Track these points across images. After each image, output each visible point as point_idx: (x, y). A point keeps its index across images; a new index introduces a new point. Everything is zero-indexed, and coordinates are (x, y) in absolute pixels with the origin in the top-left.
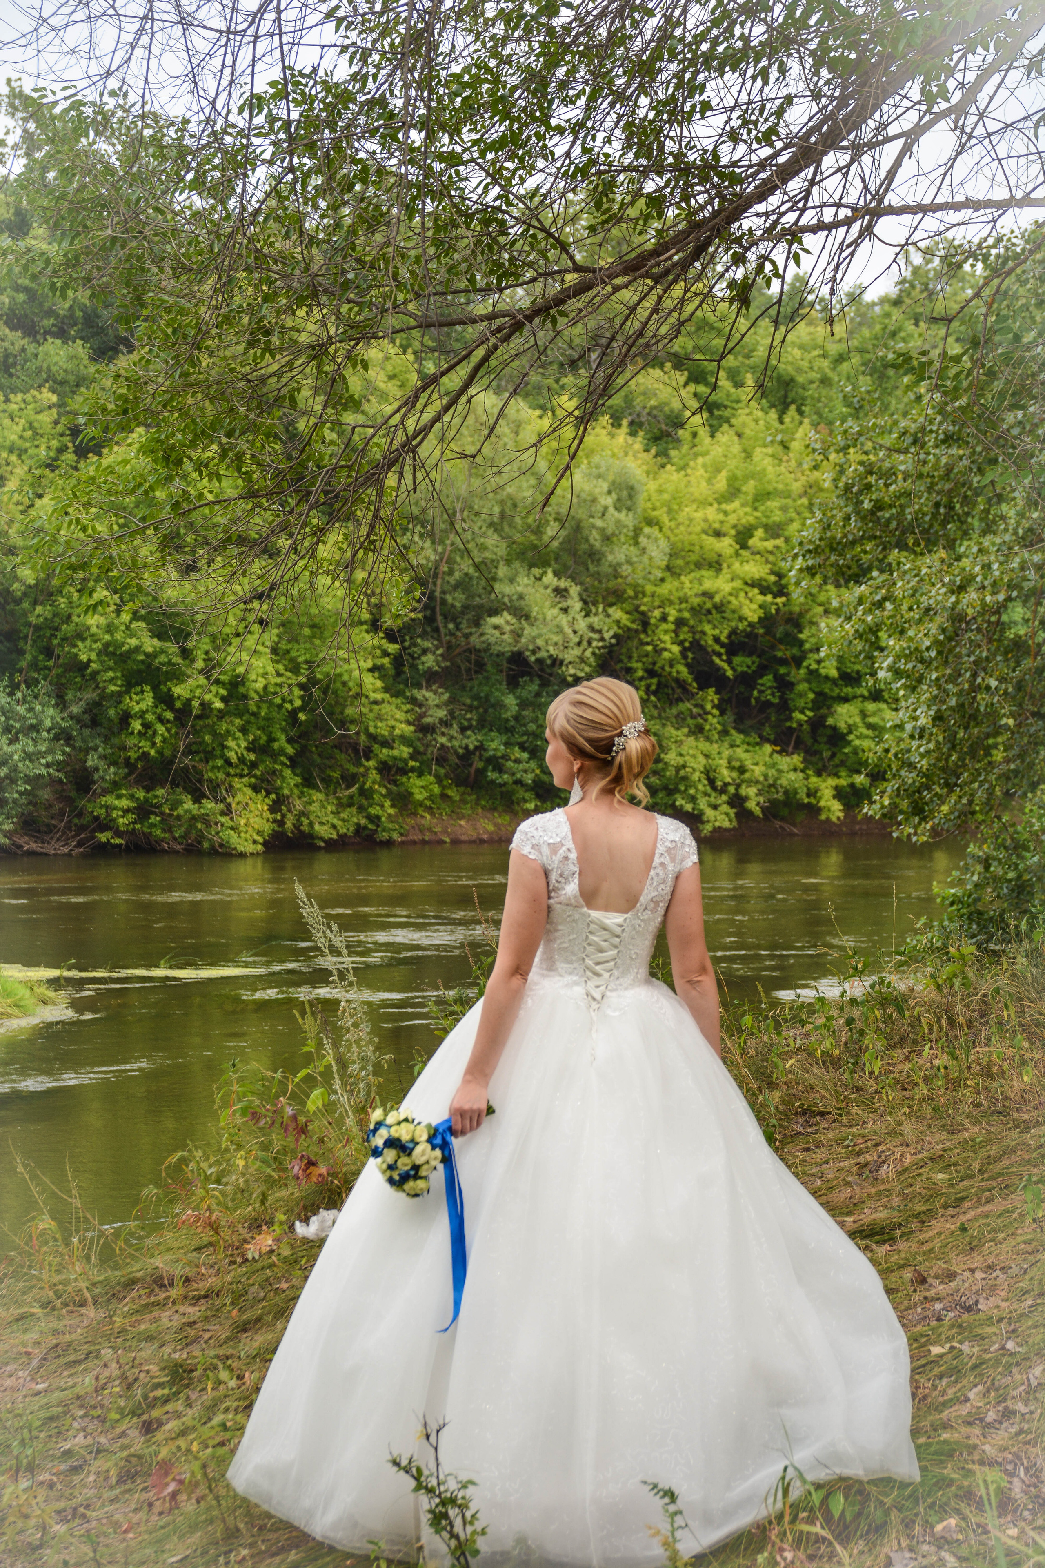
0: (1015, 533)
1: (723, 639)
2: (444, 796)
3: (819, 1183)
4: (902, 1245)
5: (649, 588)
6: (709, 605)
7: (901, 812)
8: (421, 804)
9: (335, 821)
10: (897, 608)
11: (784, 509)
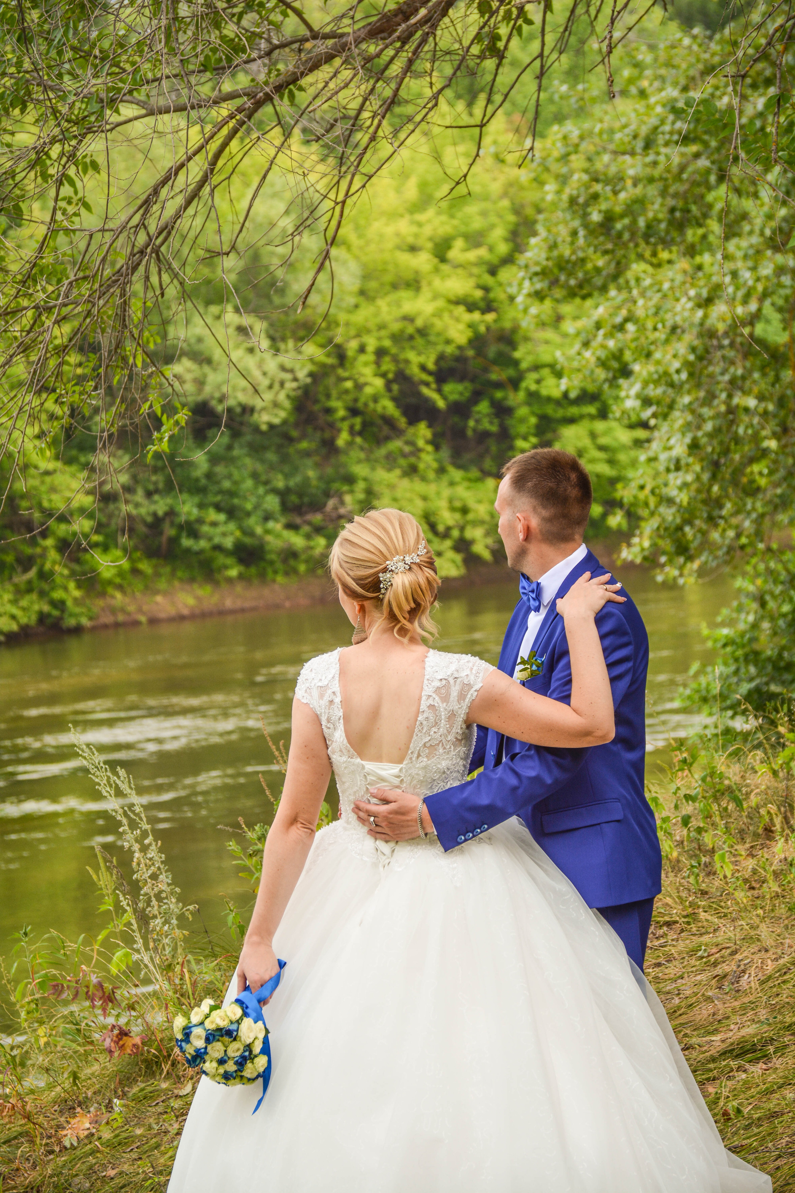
0: (762, 234)
1: (431, 366)
2: (135, 571)
3: (676, 1001)
4: (777, 1062)
5: (342, 317)
6: (410, 330)
7: (664, 553)
8: (110, 582)
9: (15, 611)
10: (642, 328)
11: (484, 214)
